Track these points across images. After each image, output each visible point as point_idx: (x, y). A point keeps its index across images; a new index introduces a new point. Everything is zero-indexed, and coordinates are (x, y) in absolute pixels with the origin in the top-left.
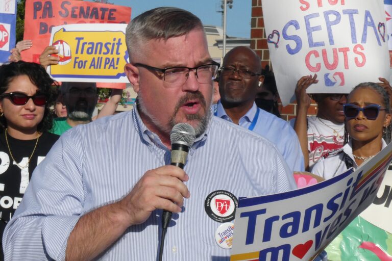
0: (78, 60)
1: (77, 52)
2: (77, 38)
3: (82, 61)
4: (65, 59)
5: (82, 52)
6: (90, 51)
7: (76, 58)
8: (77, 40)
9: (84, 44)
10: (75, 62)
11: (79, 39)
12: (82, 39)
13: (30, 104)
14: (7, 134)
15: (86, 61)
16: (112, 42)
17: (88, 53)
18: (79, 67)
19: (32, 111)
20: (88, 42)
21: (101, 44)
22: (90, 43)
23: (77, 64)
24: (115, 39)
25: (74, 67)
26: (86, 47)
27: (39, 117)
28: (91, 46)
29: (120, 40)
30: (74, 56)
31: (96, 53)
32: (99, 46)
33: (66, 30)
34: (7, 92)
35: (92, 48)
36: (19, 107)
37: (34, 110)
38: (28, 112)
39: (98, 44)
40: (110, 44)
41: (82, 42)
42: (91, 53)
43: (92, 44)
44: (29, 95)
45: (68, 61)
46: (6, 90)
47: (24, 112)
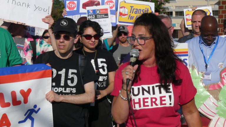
0: (130, 16)
1: (130, 13)
2: (131, 7)
3: (132, 17)
4: (125, 15)
5: (132, 13)
6: (136, 12)
7: (130, 15)
8: (131, 8)
9: (134, 9)
10: (129, 17)
11: (132, 7)
12: (133, 7)
13: (93, 39)
14: (84, 50)
15: (134, 17)
16: (145, 9)
17: (135, 13)
18: (130, 19)
19: (93, 42)
20: (135, 9)
21: (141, 10)
22: (136, 9)
23: (130, 18)
24: (146, 8)
25: (128, 19)
26: (135, 10)
27: (96, 44)
28: (136, 10)
29: (148, 9)
30: (129, 14)
31: (138, 13)
32: (140, 10)
33: (126, 2)
34: (83, 34)
35: (137, 11)
36: (88, 40)
37: (95, 41)
38: (92, 43)
39: (139, 10)
40: (144, 10)
41: (133, 8)
42: (136, 13)
43: (137, 9)
44: (92, 36)
45: (126, 16)
46: (83, 33)
47: (90, 42)
